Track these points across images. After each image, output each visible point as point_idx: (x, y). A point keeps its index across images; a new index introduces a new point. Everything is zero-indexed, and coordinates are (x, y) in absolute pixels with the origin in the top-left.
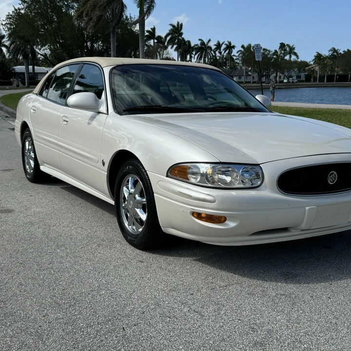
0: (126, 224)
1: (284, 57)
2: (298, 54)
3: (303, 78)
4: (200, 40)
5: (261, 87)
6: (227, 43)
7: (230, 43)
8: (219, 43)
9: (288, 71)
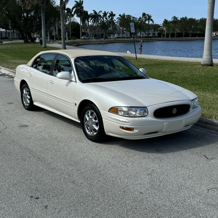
0: (88, 132)
1: (145, 22)
2: (153, 20)
3: (156, 35)
4: (94, 11)
5: (133, 41)
6: (110, 12)
7: (112, 12)
8: (105, 12)
9: (148, 31)
